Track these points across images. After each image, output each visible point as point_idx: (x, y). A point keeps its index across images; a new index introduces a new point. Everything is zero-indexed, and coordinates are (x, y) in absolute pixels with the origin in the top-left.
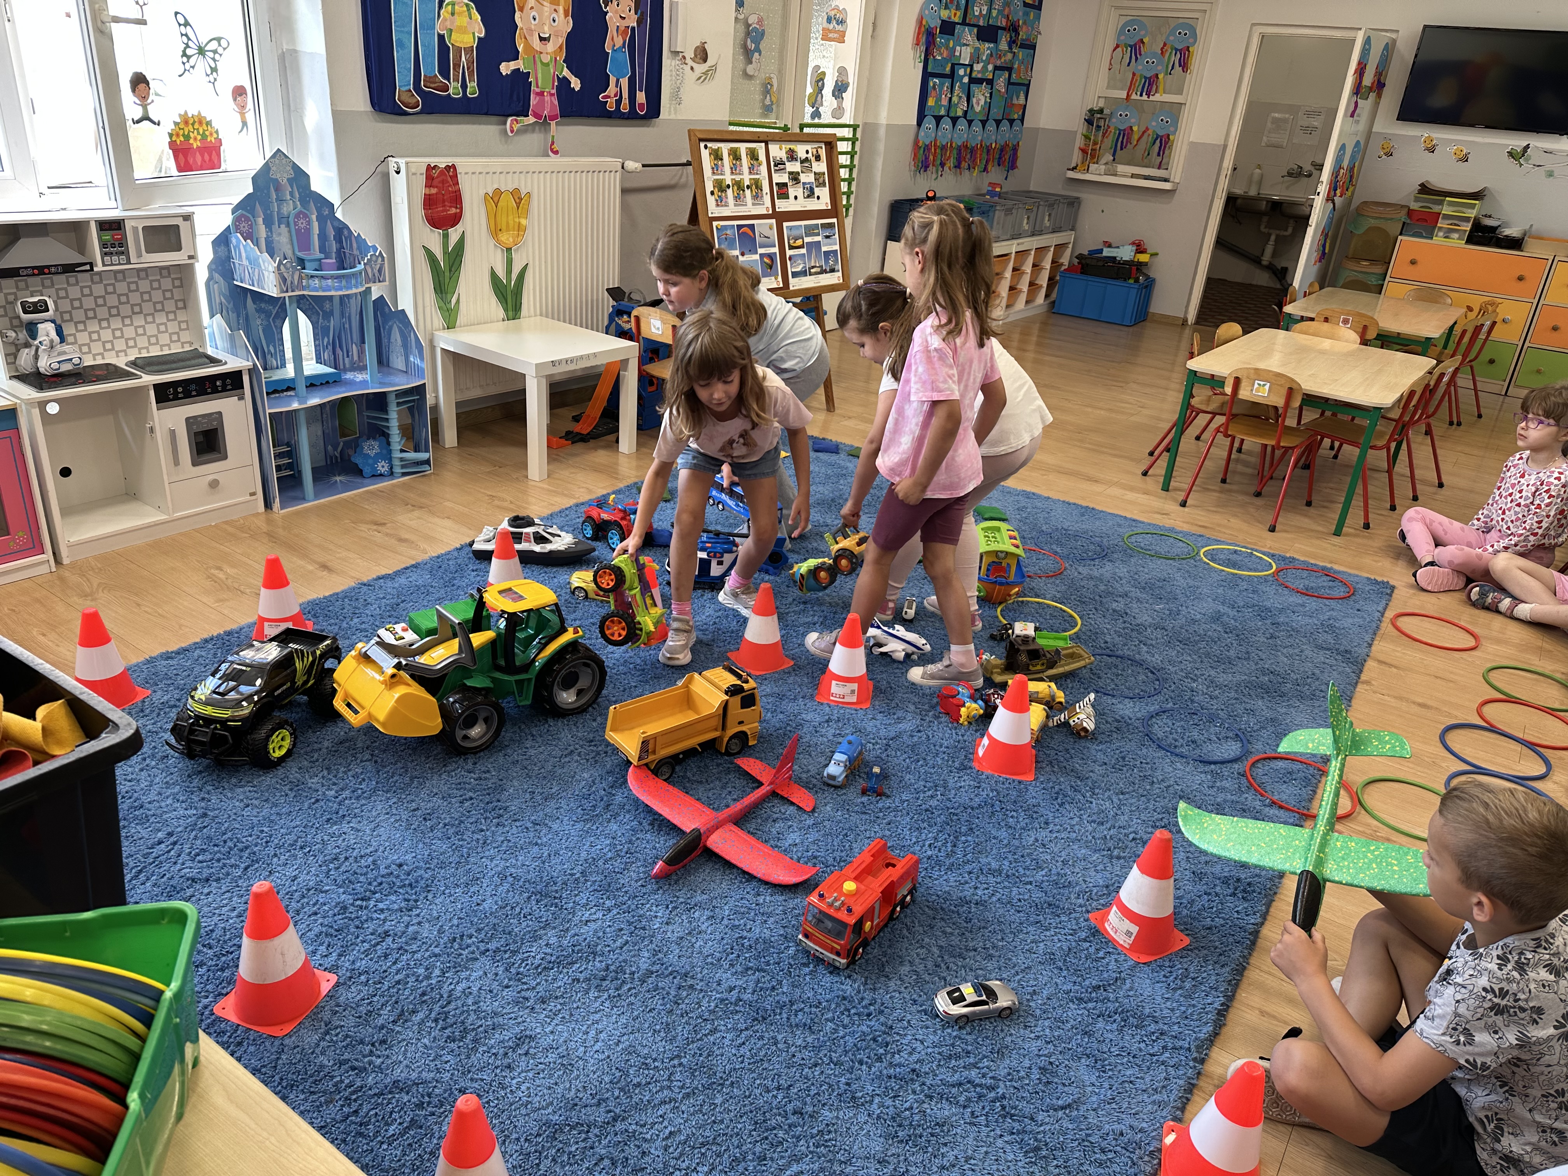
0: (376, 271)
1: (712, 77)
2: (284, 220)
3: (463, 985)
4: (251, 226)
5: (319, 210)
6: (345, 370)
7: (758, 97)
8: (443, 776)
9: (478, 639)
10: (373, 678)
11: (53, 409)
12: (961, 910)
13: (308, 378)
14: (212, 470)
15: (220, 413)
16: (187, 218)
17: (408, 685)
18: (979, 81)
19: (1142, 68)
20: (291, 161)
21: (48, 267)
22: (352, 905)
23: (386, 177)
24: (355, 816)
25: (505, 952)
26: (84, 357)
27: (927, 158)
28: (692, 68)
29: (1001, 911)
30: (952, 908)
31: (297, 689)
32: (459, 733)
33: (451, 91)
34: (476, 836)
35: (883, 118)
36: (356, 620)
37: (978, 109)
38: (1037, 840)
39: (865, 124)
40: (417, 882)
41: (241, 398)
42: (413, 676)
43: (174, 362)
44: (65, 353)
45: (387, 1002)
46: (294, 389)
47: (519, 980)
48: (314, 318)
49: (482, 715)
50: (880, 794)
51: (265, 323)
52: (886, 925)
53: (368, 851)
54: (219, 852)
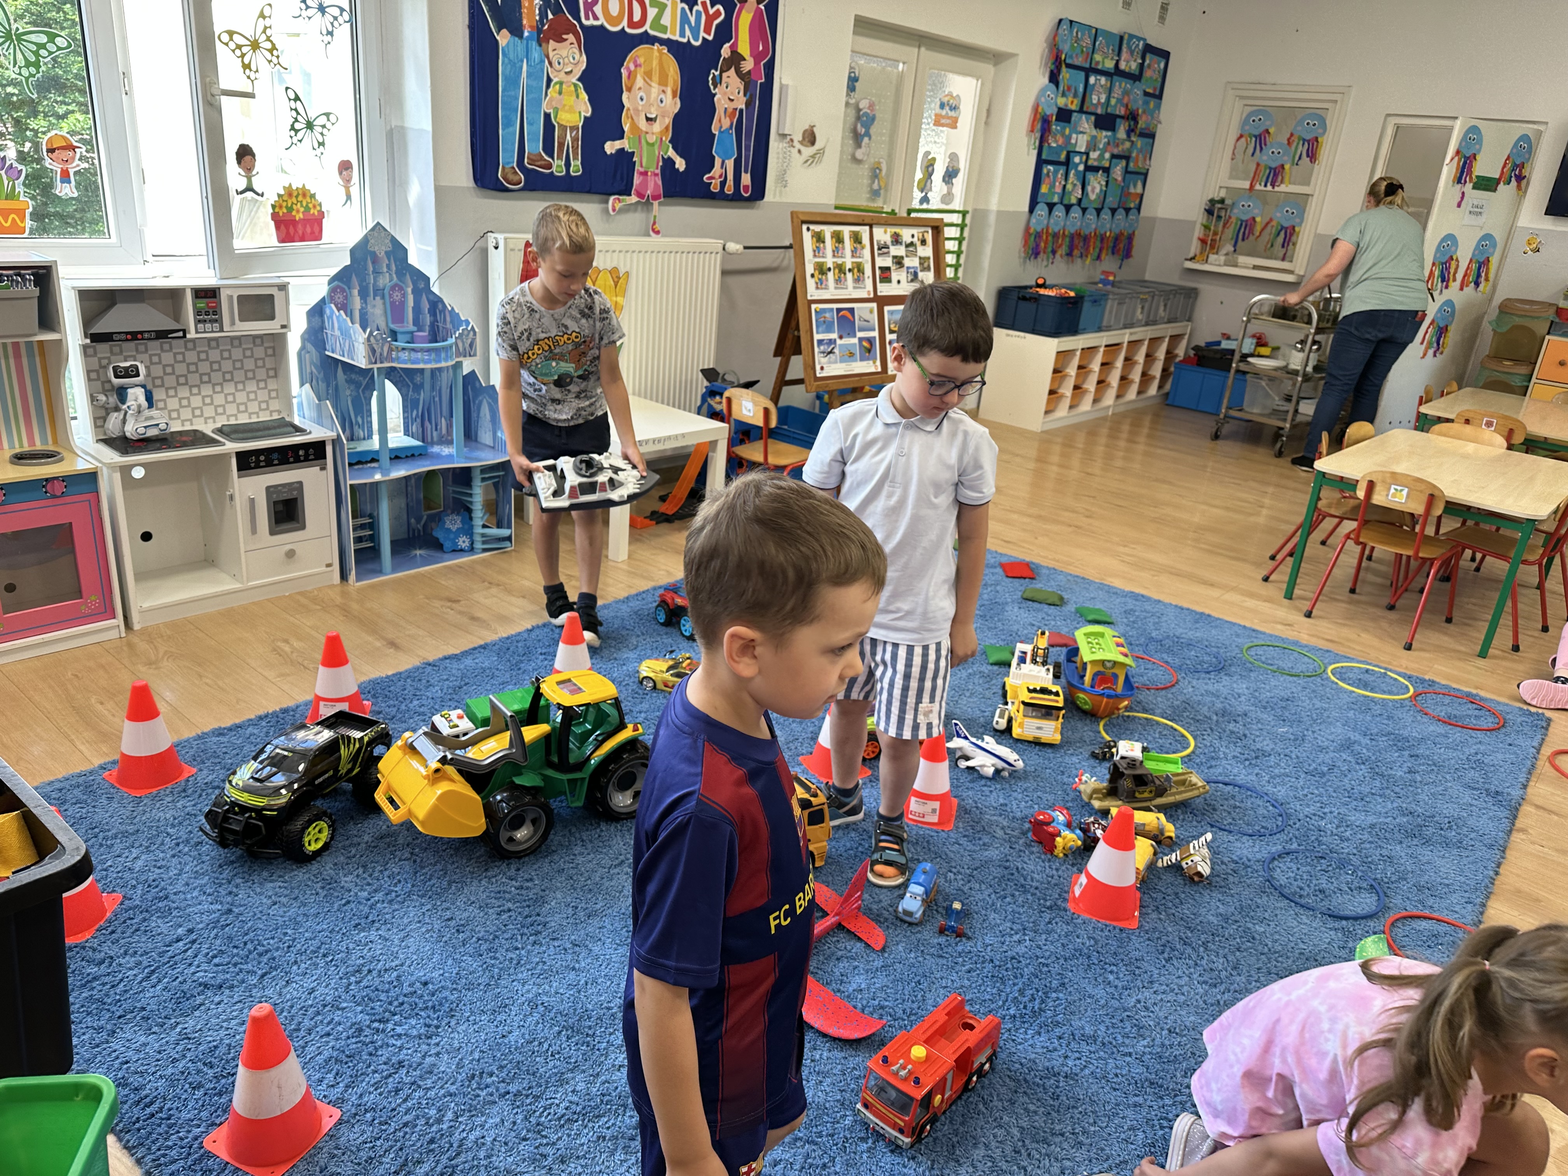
0: (467, 346)
1: (820, 161)
2: (378, 292)
3: (477, 1133)
4: (346, 298)
5: (414, 283)
6: (433, 443)
7: (866, 181)
8: (483, 882)
9: (531, 733)
10: (417, 770)
11: (138, 473)
12: (1048, 1083)
13: (392, 450)
14: (289, 539)
15: (300, 483)
16: (283, 287)
17: (452, 780)
18: (1095, 169)
19: (1267, 158)
20: (389, 234)
21: (142, 333)
22: (369, 1027)
23: (484, 252)
24: (385, 923)
25: (527, 1096)
26: (171, 423)
27: (1038, 246)
28: (799, 151)
29: (1094, 1088)
30: (1037, 1080)
31: (341, 778)
32: (504, 835)
33: (554, 169)
34: (510, 955)
35: (994, 204)
36: (416, 702)
37: (1093, 197)
38: (1139, 1001)
39: (975, 210)
40: (441, 1004)
41: (323, 468)
42: (460, 771)
43: (258, 430)
44: (152, 418)
45: (392, 1147)
46: (377, 461)
47: (539, 1132)
48: (404, 390)
49: (530, 817)
50: (960, 935)
51: (354, 394)
52: (959, 1097)
53: (394, 964)
54: (237, 955)
